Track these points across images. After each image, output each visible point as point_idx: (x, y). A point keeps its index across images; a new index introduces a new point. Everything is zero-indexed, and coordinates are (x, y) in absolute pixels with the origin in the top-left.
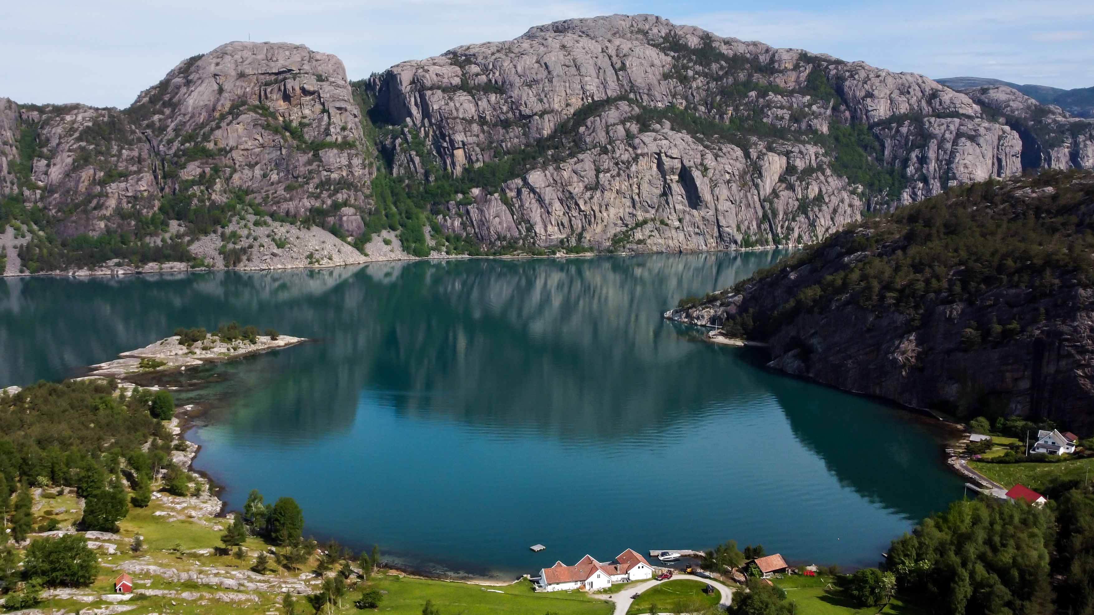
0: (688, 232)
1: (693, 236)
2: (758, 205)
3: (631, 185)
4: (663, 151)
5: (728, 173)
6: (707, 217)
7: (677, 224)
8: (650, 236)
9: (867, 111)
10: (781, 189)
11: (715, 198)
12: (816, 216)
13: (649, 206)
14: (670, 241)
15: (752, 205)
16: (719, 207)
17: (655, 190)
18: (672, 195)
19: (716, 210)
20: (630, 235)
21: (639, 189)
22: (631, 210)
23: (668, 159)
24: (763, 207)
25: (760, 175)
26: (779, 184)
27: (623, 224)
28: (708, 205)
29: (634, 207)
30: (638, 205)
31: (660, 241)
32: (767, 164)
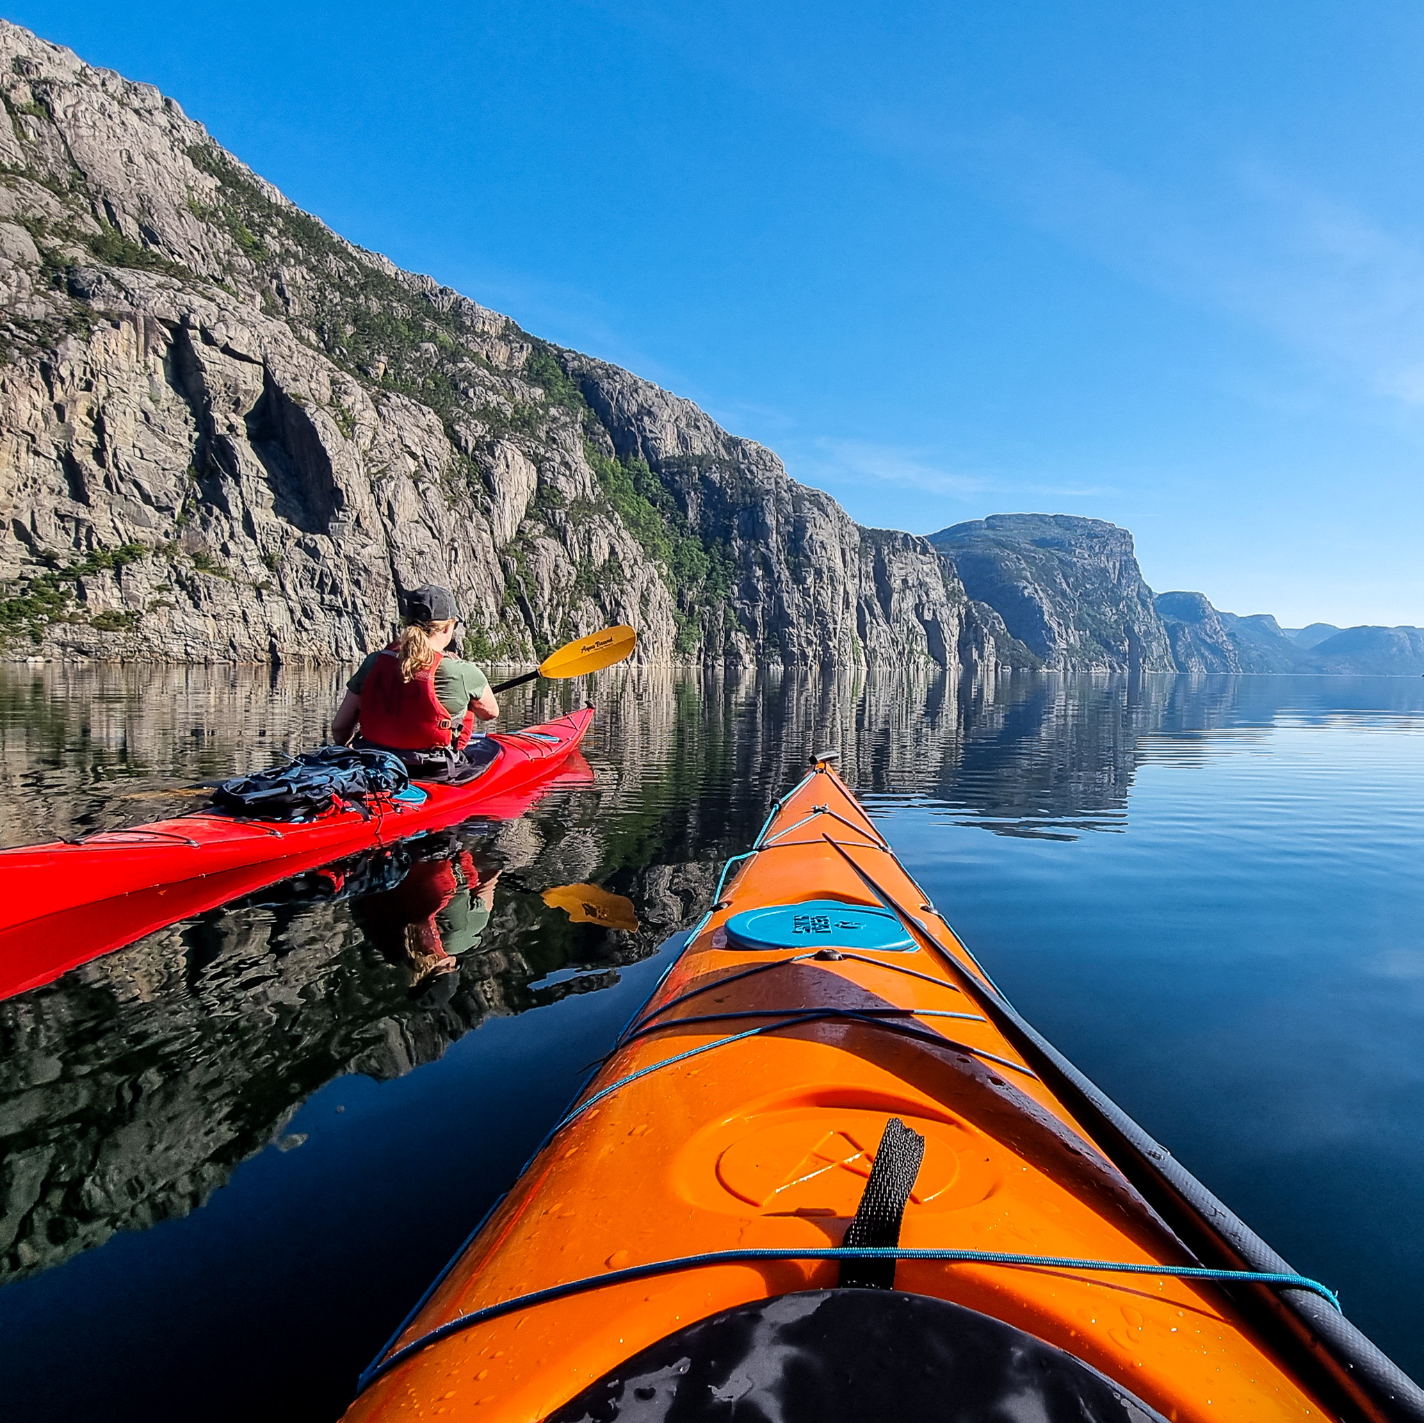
0: (302, 601)
1: (319, 615)
2: (492, 556)
3: (59, 409)
4: (194, 320)
5: (413, 455)
6: (363, 560)
7: (260, 572)
8: (155, 605)
9: (645, 439)
10: (536, 532)
11: (384, 509)
12: (618, 604)
13: (147, 499)
14: (239, 629)
15: (480, 555)
16: (398, 537)
17: (165, 451)
18: (237, 478)
19: (391, 545)
20: (67, 594)
21: (99, 429)
22: (68, 505)
23: (216, 355)
24: (505, 567)
25: (490, 490)
26: (529, 523)
27: (33, 550)
28: (365, 524)
29: (79, 493)
30: (97, 489)
31: (198, 623)
32: (502, 467)
